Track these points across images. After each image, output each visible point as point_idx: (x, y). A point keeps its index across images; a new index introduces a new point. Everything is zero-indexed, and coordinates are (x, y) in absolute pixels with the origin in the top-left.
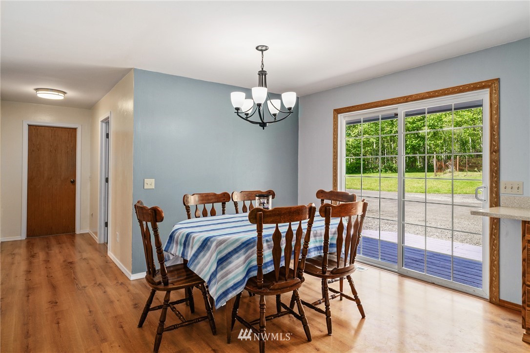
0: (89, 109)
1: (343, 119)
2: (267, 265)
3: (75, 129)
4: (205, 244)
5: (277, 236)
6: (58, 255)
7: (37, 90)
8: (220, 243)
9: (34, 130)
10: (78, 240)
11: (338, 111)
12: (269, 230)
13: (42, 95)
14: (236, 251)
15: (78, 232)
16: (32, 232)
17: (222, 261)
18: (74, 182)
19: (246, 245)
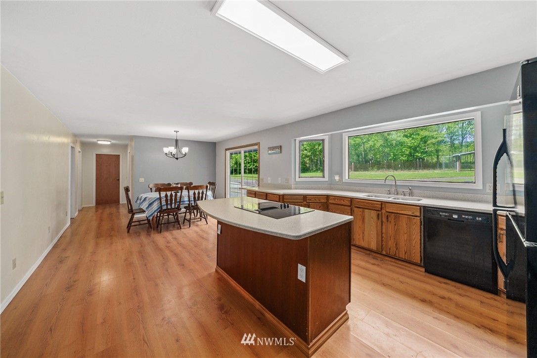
0: (125, 147)
1: (228, 153)
2: (164, 205)
3: (119, 155)
4: (145, 199)
5: (166, 196)
6: (108, 211)
7: (98, 141)
8: (150, 198)
9: (98, 156)
10: (121, 206)
11: (227, 150)
12: (163, 194)
13: (99, 142)
14: (155, 201)
15: (121, 203)
16: (98, 203)
17: (150, 205)
18: (119, 180)
19: (158, 199)
